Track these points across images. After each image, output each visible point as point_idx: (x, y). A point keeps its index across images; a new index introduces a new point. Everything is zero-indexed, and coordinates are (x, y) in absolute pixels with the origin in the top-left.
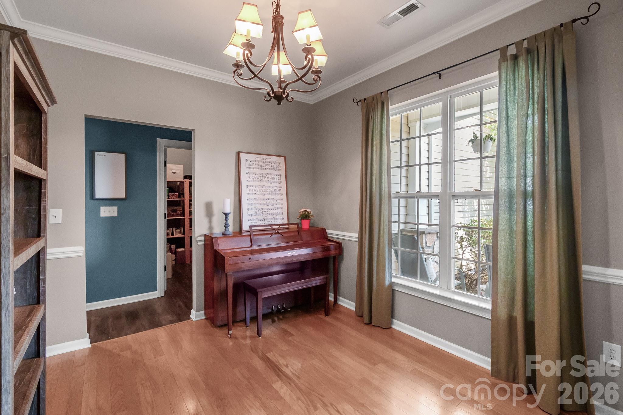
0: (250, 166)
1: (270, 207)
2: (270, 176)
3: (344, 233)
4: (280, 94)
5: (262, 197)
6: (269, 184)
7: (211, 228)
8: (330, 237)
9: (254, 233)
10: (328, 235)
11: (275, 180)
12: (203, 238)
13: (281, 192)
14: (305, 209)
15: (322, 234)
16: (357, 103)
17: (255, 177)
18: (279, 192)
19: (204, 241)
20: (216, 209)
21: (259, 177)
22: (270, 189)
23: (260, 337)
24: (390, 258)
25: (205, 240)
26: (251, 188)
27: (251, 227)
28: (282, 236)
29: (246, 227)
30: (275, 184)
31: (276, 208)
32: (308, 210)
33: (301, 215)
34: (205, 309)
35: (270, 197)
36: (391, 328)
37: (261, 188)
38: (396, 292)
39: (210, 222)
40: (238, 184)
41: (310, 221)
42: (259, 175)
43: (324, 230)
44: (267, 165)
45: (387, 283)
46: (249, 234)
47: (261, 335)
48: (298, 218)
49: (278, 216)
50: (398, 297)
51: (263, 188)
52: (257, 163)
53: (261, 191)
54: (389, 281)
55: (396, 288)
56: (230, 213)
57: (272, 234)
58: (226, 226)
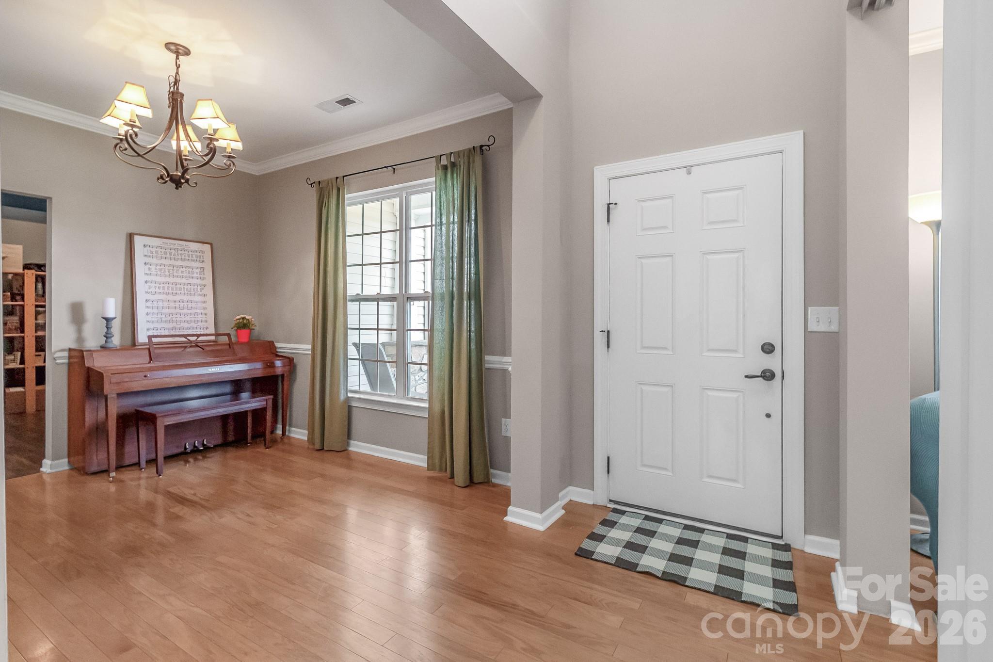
0: (151, 255)
1: (186, 311)
2: (185, 269)
3: (298, 345)
4: (178, 178)
5: (171, 297)
6: (184, 281)
7: (80, 339)
8: (280, 352)
9: (155, 346)
10: (277, 350)
11: (195, 275)
12: (66, 354)
13: (203, 292)
14: (243, 316)
15: (270, 348)
16: (311, 184)
17: (161, 270)
18: (201, 291)
19: (67, 358)
20: (90, 313)
21: (167, 270)
22: (186, 287)
23: (160, 475)
24: (345, 370)
25: (70, 357)
26: (153, 285)
27: (150, 337)
28: (203, 349)
29: (142, 338)
30: (195, 281)
31: (195, 314)
32: (247, 317)
33: (236, 324)
34: (69, 456)
35: (185, 298)
36: (347, 450)
37: (170, 286)
38: (354, 408)
39: (79, 331)
40: (129, 279)
41: (250, 332)
42: (167, 268)
43: (271, 344)
44: (181, 255)
45: (342, 397)
46: (148, 347)
47: (162, 473)
48: (232, 328)
49: (200, 324)
50: (355, 414)
51: (174, 286)
52: (163, 250)
53: (170, 289)
54: (344, 396)
55: (354, 404)
56: (115, 318)
57: (186, 347)
58: (108, 336)
